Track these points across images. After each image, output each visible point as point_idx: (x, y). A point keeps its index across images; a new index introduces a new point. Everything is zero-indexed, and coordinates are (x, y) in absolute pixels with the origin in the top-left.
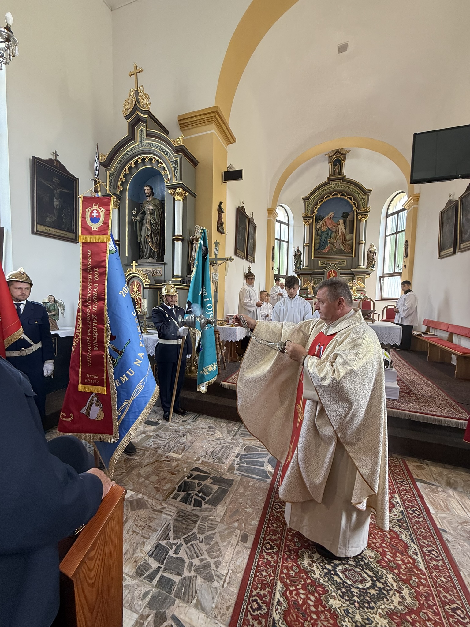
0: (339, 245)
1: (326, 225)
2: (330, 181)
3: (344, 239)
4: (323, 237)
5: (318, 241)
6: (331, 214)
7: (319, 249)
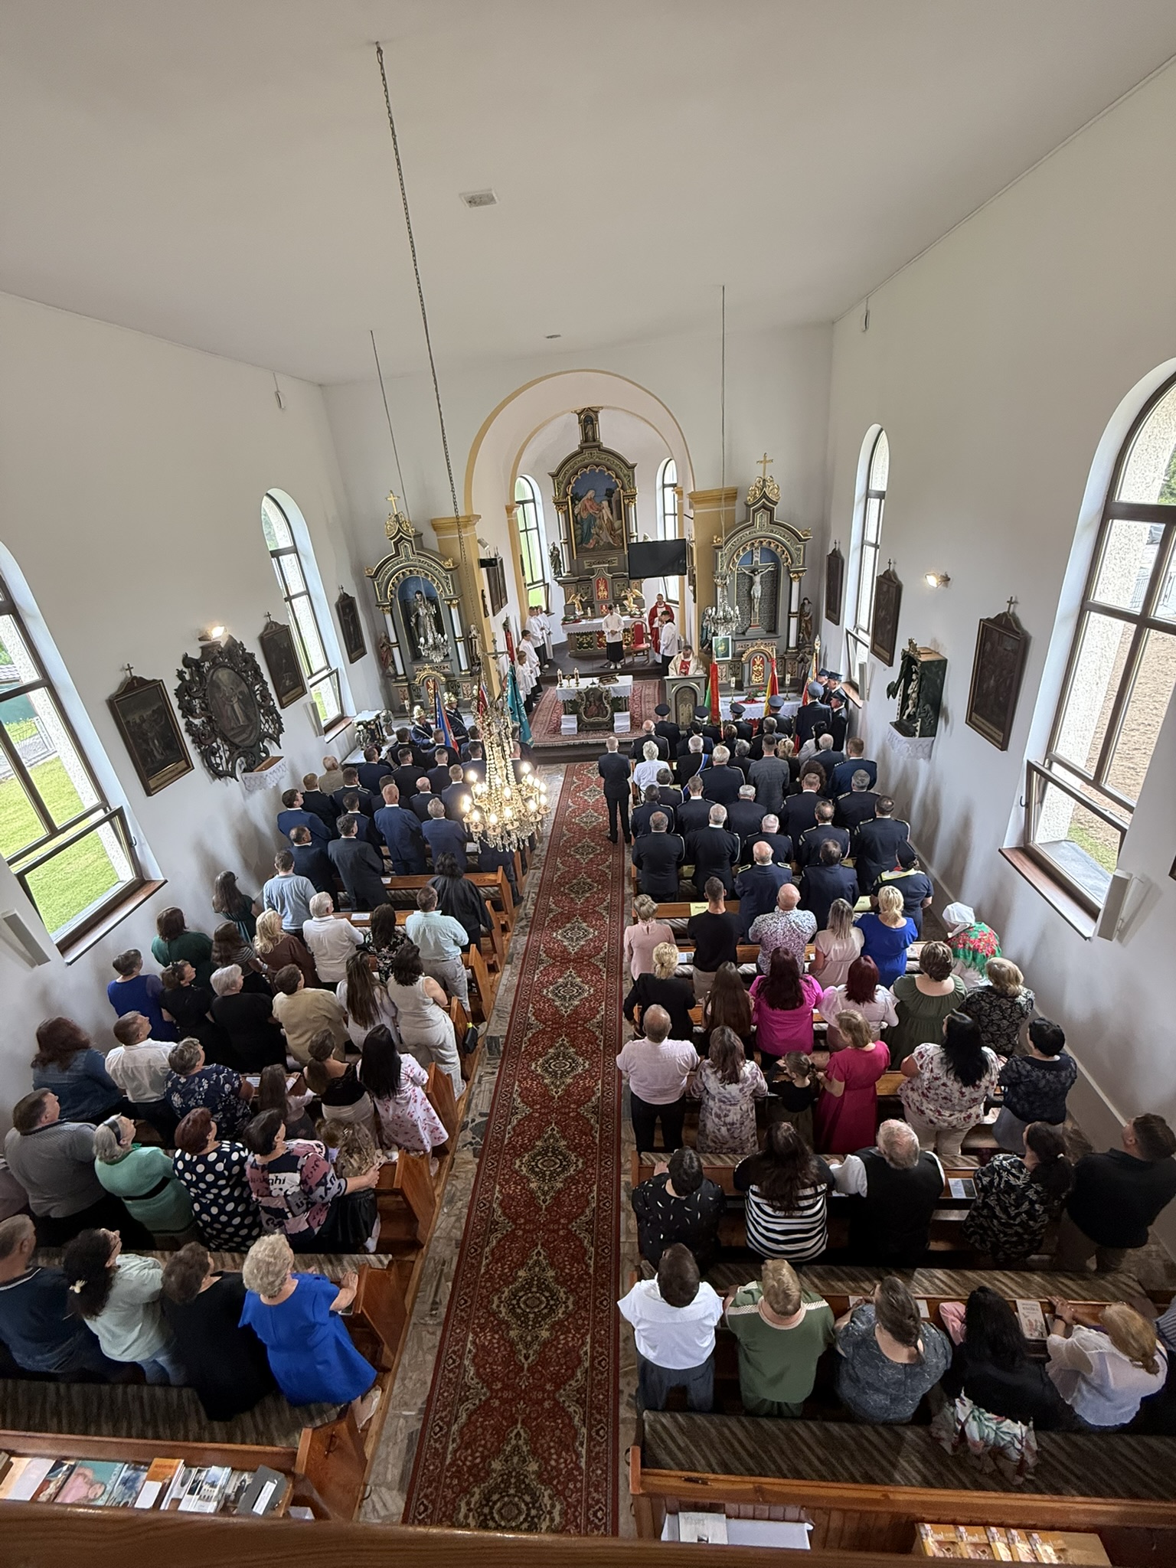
0: (606, 538)
1: (586, 509)
2: (582, 449)
3: (612, 530)
4: (585, 527)
5: (579, 532)
6: (591, 494)
7: (581, 543)
